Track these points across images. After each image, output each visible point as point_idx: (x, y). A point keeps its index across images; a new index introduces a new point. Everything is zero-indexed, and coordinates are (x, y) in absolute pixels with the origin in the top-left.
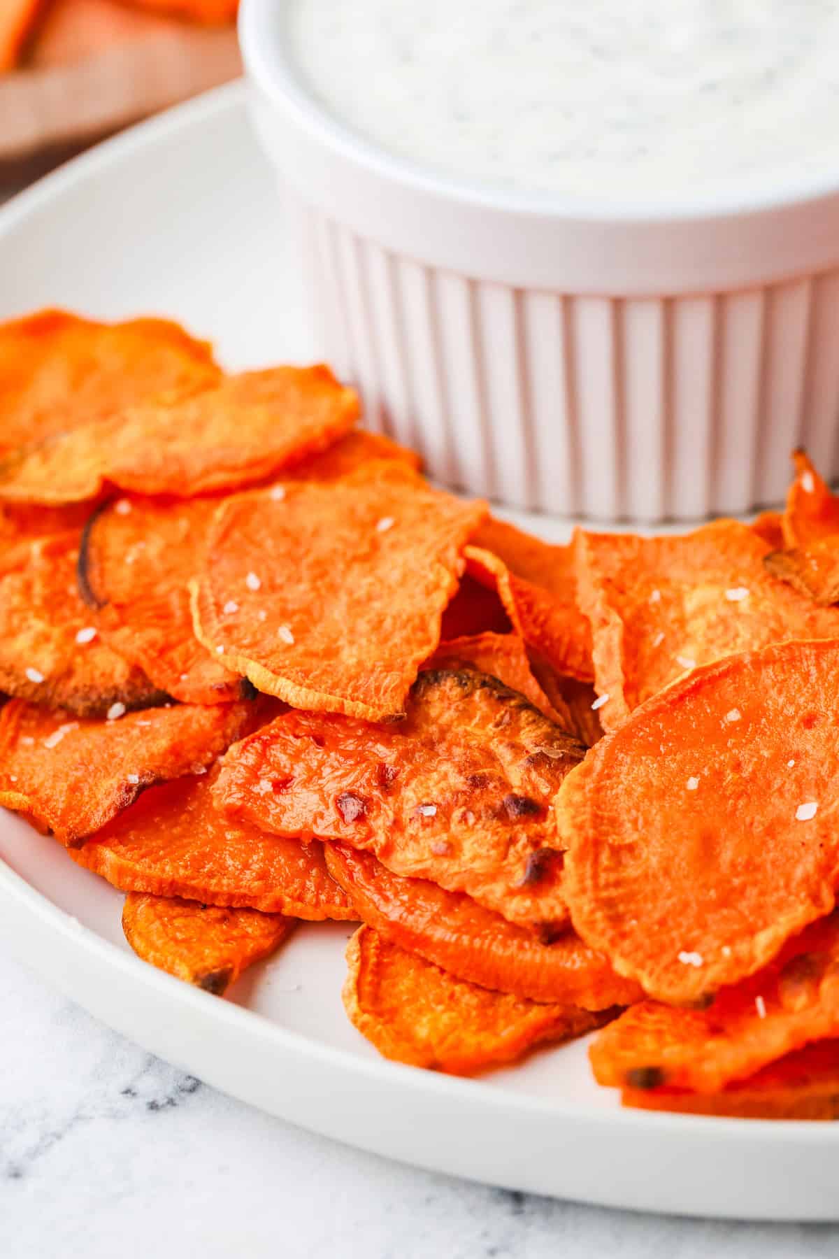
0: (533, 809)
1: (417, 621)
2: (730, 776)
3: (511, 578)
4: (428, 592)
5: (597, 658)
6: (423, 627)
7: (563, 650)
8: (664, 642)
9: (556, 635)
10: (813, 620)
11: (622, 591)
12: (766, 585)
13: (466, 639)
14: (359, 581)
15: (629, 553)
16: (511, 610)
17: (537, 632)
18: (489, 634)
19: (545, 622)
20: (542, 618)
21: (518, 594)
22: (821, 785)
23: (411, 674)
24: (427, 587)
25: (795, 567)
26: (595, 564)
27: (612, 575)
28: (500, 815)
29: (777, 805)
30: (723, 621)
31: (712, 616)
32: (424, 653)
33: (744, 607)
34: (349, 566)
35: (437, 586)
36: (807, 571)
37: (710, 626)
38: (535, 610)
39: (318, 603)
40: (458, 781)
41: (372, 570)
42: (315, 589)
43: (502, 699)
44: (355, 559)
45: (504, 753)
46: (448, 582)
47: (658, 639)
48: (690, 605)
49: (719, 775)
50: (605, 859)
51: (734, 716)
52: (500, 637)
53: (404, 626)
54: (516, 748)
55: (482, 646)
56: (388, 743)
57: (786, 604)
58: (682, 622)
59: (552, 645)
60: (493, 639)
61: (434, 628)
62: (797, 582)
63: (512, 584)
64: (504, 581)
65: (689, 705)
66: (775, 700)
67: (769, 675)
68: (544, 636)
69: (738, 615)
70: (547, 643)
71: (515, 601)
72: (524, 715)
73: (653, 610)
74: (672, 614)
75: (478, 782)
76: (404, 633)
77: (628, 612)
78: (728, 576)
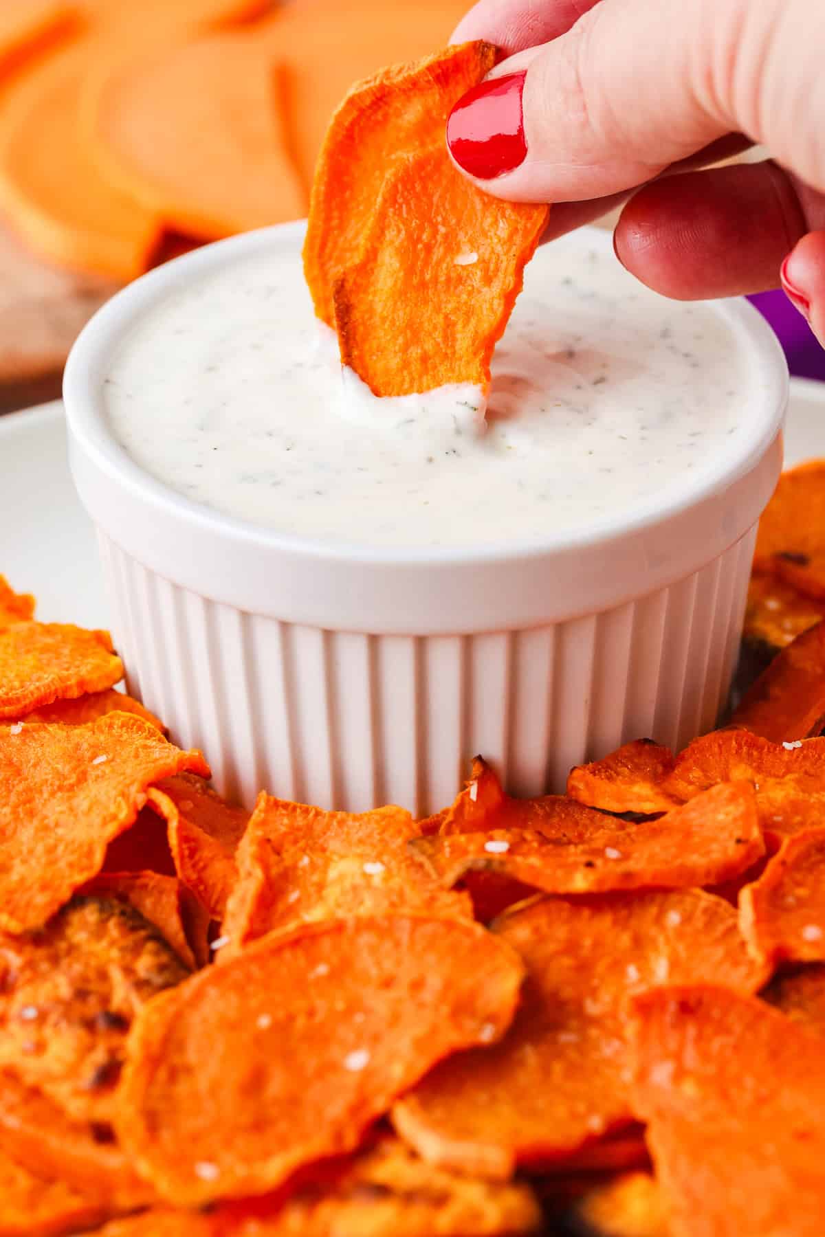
0: (120, 1023)
1: (85, 849)
2: (301, 1022)
3: (180, 822)
4: (104, 823)
5: (231, 904)
6: (90, 853)
7: (215, 897)
8: (299, 901)
9: (211, 882)
10: (432, 899)
11: (278, 853)
12: (403, 865)
13: (127, 874)
14: (54, 809)
15: (300, 821)
16: (175, 852)
17: (194, 876)
18: (149, 872)
19: (205, 867)
20: (201, 864)
21: (184, 839)
22: (376, 1039)
23: (65, 894)
24: (104, 818)
25: (430, 851)
26: (263, 823)
27: (272, 837)
28: (89, 1025)
29: (334, 1052)
30: (355, 888)
31: (347, 884)
32: (80, 878)
33: (377, 881)
34: (53, 794)
35: (114, 817)
36: (439, 856)
37: (343, 893)
38: (197, 857)
39: (13, 825)
40: (65, 991)
41: (70, 798)
42: (15, 812)
43: (134, 929)
44: (60, 788)
45: (116, 975)
46: (124, 815)
47: (293, 896)
48: (333, 874)
49: (291, 1018)
50: (162, 1074)
51: (322, 969)
52: (158, 876)
53: (73, 852)
54: (128, 971)
55: (139, 882)
56: (19, 951)
57: (414, 882)
58: (321, 887)
59: (206, 889)
60: (152, 878)
61: (98, 858)
62: (428, 865)
63: (180, 828)
64: (173, 825)
65: (287, 955)
66: (365, 962)
67: (366, 939)
68: (200, 880)
69: (369, 886)
70: (202, 888)
71: (180, 845)
72: (150, 946)
73: (300, 873)
74: (315, 878)
75: (81, 994)
76: (73, 858)
77: (274, 871)
78: (374, 854)
